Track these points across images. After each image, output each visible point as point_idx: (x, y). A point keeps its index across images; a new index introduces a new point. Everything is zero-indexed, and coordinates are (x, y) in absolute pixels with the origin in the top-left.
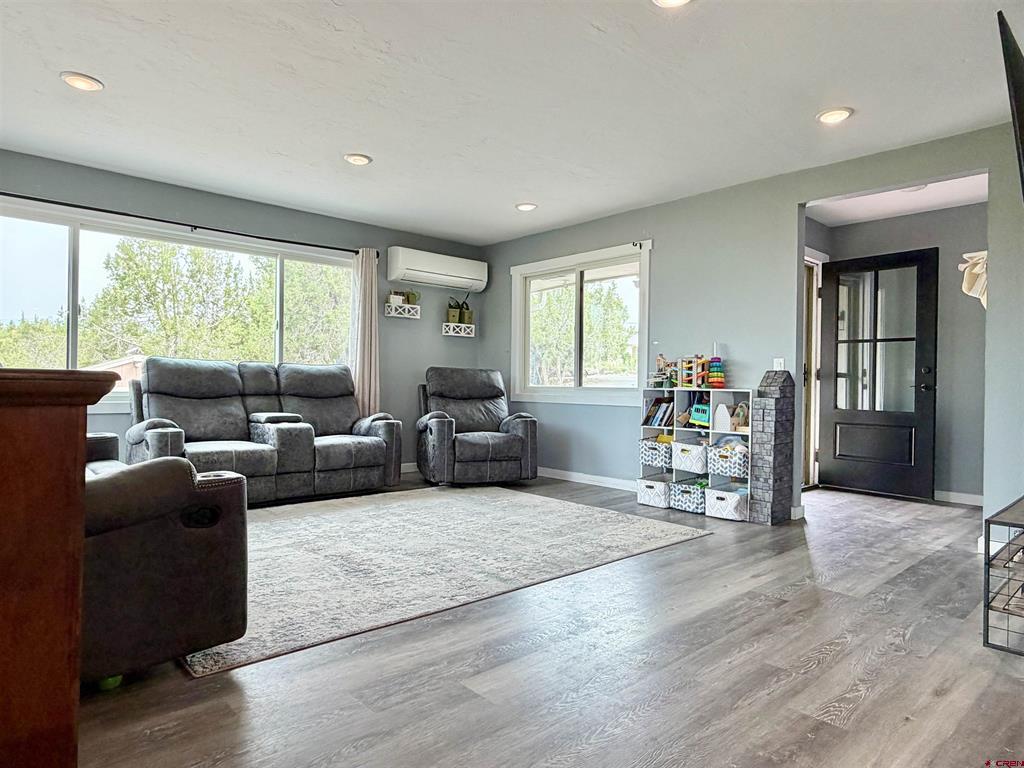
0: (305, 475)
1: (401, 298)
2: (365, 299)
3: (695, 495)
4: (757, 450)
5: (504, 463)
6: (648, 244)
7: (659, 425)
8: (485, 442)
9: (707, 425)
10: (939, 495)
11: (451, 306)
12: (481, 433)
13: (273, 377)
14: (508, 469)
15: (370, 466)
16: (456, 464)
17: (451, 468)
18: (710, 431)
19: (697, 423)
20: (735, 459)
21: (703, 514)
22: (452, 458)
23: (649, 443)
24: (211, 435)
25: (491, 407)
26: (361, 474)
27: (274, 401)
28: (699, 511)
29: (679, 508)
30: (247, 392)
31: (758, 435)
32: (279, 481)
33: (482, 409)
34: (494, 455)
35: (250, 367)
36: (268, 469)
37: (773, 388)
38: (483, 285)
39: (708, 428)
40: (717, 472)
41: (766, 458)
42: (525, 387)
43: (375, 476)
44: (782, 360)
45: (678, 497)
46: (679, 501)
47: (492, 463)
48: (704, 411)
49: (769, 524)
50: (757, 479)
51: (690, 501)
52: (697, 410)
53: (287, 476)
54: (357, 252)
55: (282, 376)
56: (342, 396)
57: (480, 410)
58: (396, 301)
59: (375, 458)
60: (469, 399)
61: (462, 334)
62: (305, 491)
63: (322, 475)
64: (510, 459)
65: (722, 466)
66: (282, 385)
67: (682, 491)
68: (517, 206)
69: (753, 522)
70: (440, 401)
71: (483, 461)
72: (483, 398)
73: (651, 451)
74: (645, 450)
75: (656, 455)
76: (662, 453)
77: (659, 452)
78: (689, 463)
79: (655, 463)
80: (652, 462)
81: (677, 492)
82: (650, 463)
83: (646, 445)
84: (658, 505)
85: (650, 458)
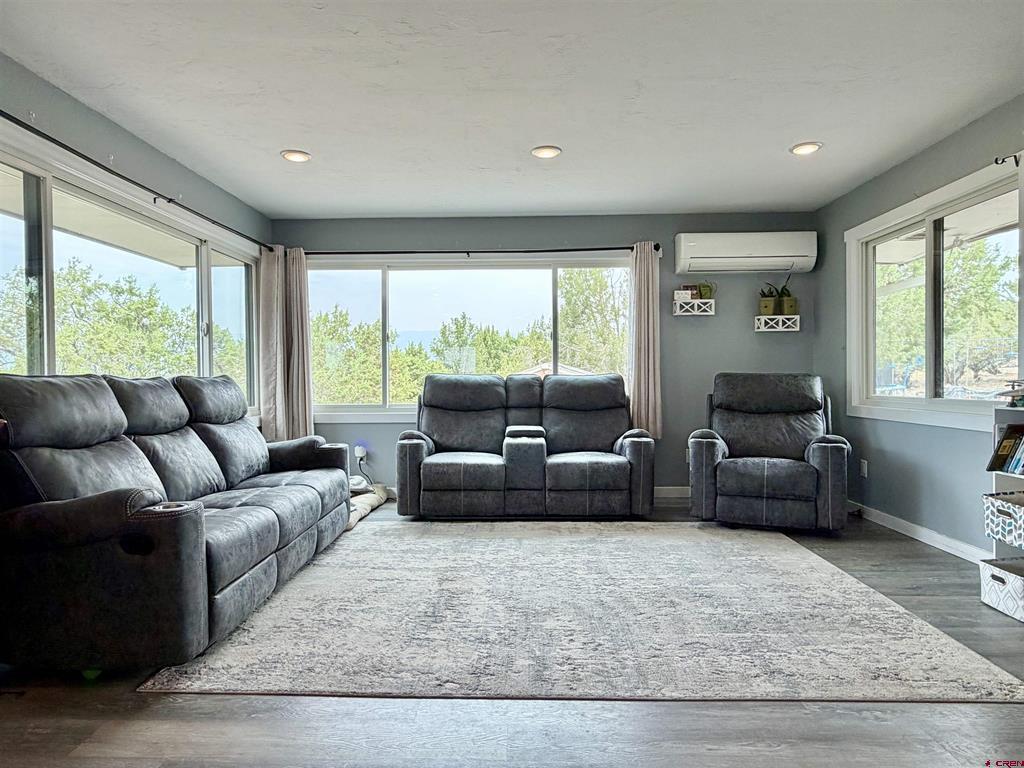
0: (536, 493)
1: (689, 292)
2: (639, 299)
5: (788, 502)
8: (759, 473)
11: (764, 295)
12: (757, 460)
13: (537, 389)
14: (797, 512)
15: (607, 489)
16: (718, 498)
17: (711, 501)
22: (712, 488)
23: (998, 503)
24: (467, 446)
25: (797, 425)
26: (598, 497)
27: (535, 413)
30: (511, 403)
32: (508, 497)
33: (783, 426)
34: (775, 491)
35: (517, 381)
36: (495, 483)
38: (810, 261)
42: (867, 397)
43: (617, 501)
47: (770, 501)
53: (516, 492)
54: (632, 249)
55: (546, 387)
56: (608, 408)
57: (780, 429)
58: (683, 296)
59: (614, 482)
60: (767, 413)
61: (780, 328)
62: (533, 509)
63: (553, 495)
64: (797, 498)
66: (545, 398)
68: (791, 151)
70: (726, 415)
71: (757, 497)
72: (787, 412)
73: (1002, 517)
74: (992, 513)
75: (1010, 524)
76: (1019, 522)
77: (1015, 521)
79: (1008, 538)
80: (1004, 535)
82: (1001, 537)
83: (993, 504)
84: (1012, 614)
85: (1000, 528)
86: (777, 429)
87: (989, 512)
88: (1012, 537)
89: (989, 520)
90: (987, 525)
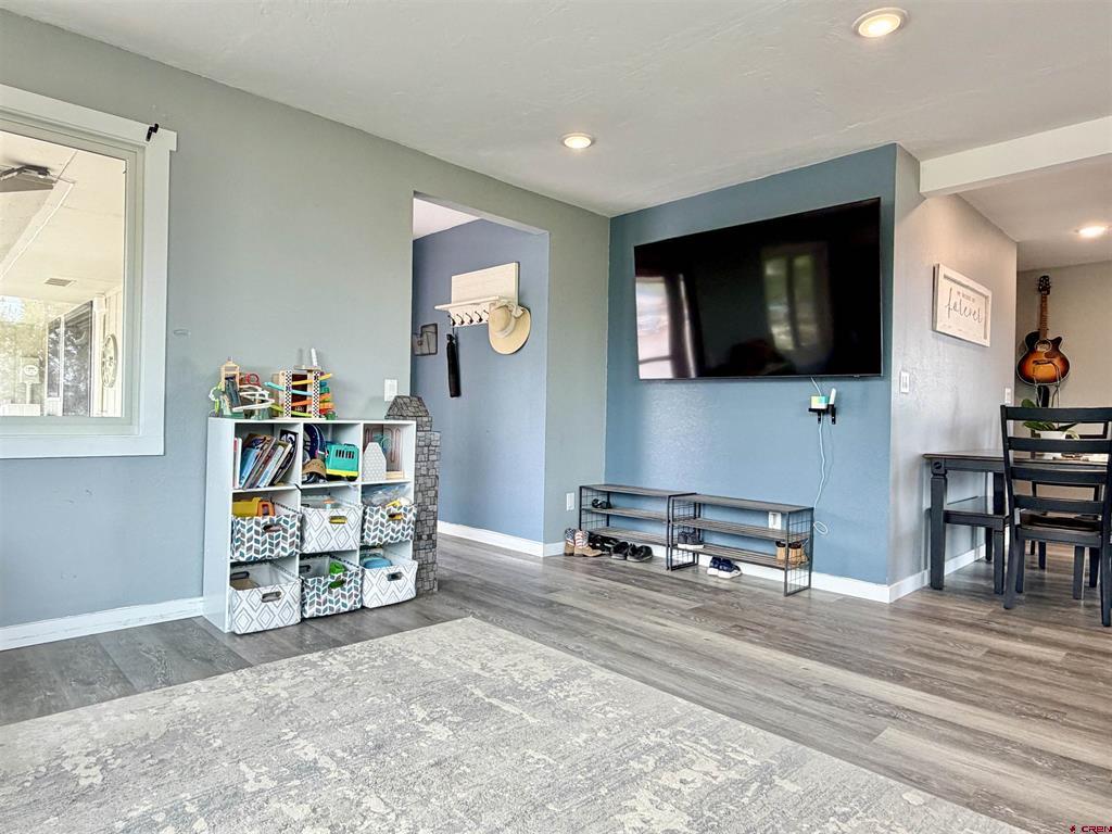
3: (352, 584)
6: (168, 138)
9: (352, 474)
18: (359, 483)
19: (343, 473)
20: (410, 516)
21: (363, 607)
23: (265, 519)
28: (358, 606)
29: (328, 613)
31: (421, 480)
39: (354, 479)
40: (384, 540)
44: (395, 382)
45: (323, 597)
46: (325, 602)
48: (350, 455)
49: (436, 589)
50: (419, 538)
51: (344, 596)
65: (393, 530)
67: (332, 585)
69: (419, 595)
74: (257, 533)
75: (278, 537)
76: (290, 531)
77: (285, 531)
78: (342, 537)
79: (276, 552)
80: (271, 551)
81: (322, 589)
82: (267, 553)
83: (257, 524)
84: (286, 623)
85: (267, 545)
87: (252, 533)
88: (279, 549)
89: (253, 542)
90: (249, 548)
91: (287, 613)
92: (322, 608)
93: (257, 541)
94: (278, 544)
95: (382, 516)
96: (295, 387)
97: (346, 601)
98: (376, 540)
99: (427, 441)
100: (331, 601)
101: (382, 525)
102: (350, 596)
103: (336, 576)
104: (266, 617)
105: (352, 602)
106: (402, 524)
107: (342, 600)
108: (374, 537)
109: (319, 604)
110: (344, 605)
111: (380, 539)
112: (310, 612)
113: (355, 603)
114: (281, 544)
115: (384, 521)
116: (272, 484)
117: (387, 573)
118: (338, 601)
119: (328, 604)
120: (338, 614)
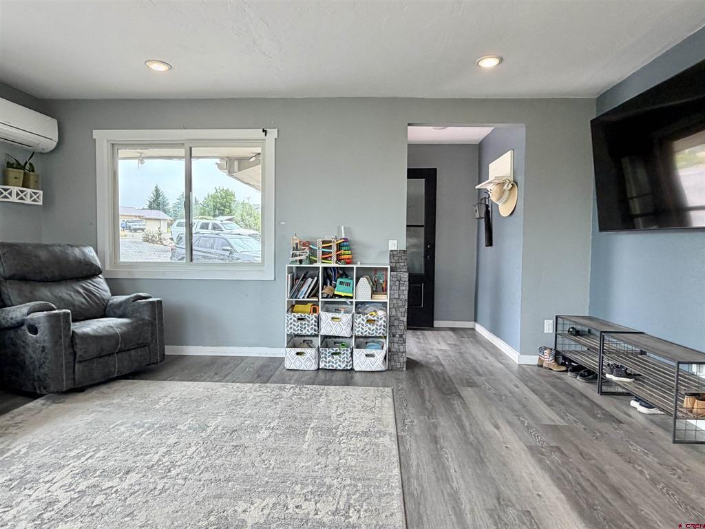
3: (345, 355)
4: (394, 313)
5: (133, 352)
6: (273, 133)
7: (303, 298)
8: (112, 332)
9: (351, 295)
10: (437, 324)
11: (10, 166)
14: (137, 358)
16: (77, 365)
17: (70, 371)
18: (354, 300)
19: (343, 294)
20: (381, 322)
21: (352, 369)
22: (71, 358)
23: (298, 315)
28: (349, 368)
29: (331, 368)
31: (395, 301)
33: (81, 291)
34: (123, 345)
37: (402, 264)
38: (53, 145)
39: (352, 298)
40: (365, 334)
41: (401, 318)
44: (396, 242)
45: (328, 359)
46: (329, 362)
47: (120, 355)
48: (348, 284)
49: (405, 369)
50: (394, 336)
51: (340, 361)
52: (341, 283)
57: (80, 293)
60: (61, 281)
61: (28, 201)
64: (137, 347)
65: (370, 329)
67: (333, 354)
68: (146, 63)
69: (392, 370)
71: (109, 355)
72: (78, 278)
73: (300, 322)
74: (294, 321)
75: (305, 324)
76: (311, 322)
77: (309, 322)
78: (339, 329)
79: (304, 332)
80: (302, 331)
81: (328, 355)
82: (299, 332)
83: (294, 316)
84: (308, 368)
85: (299, 328)
86: (73, 293)
87: (292, 321)
88: (306, 330)
89: (292, 325)
90: (291, 328)
91: (308, 364)
92: (327, 365)
93: (294, 325)
94: (305, 328)
95: (363, 320)
96: (323, 247)
97: (341, 364)
98: (360, 333)
99: (399, 278)
100: (333, 362)
101: (363, 325)
102: (343, 362)
103: (335, 349)
104: (298, 363)
105: (344, 365)
106: (375, 326)
107: (339, 363)
108: (358, 332)
109: (326, 362)
110: (340, 366)
111: (362, 333)
112: (322, 366)
113: (347, 366)
114: (307, 328)
115: (364, 323)
116: (308, 297)
117: (365, 353)
118: (336, 363)
119: (331, 364)
120: (336, 370)
